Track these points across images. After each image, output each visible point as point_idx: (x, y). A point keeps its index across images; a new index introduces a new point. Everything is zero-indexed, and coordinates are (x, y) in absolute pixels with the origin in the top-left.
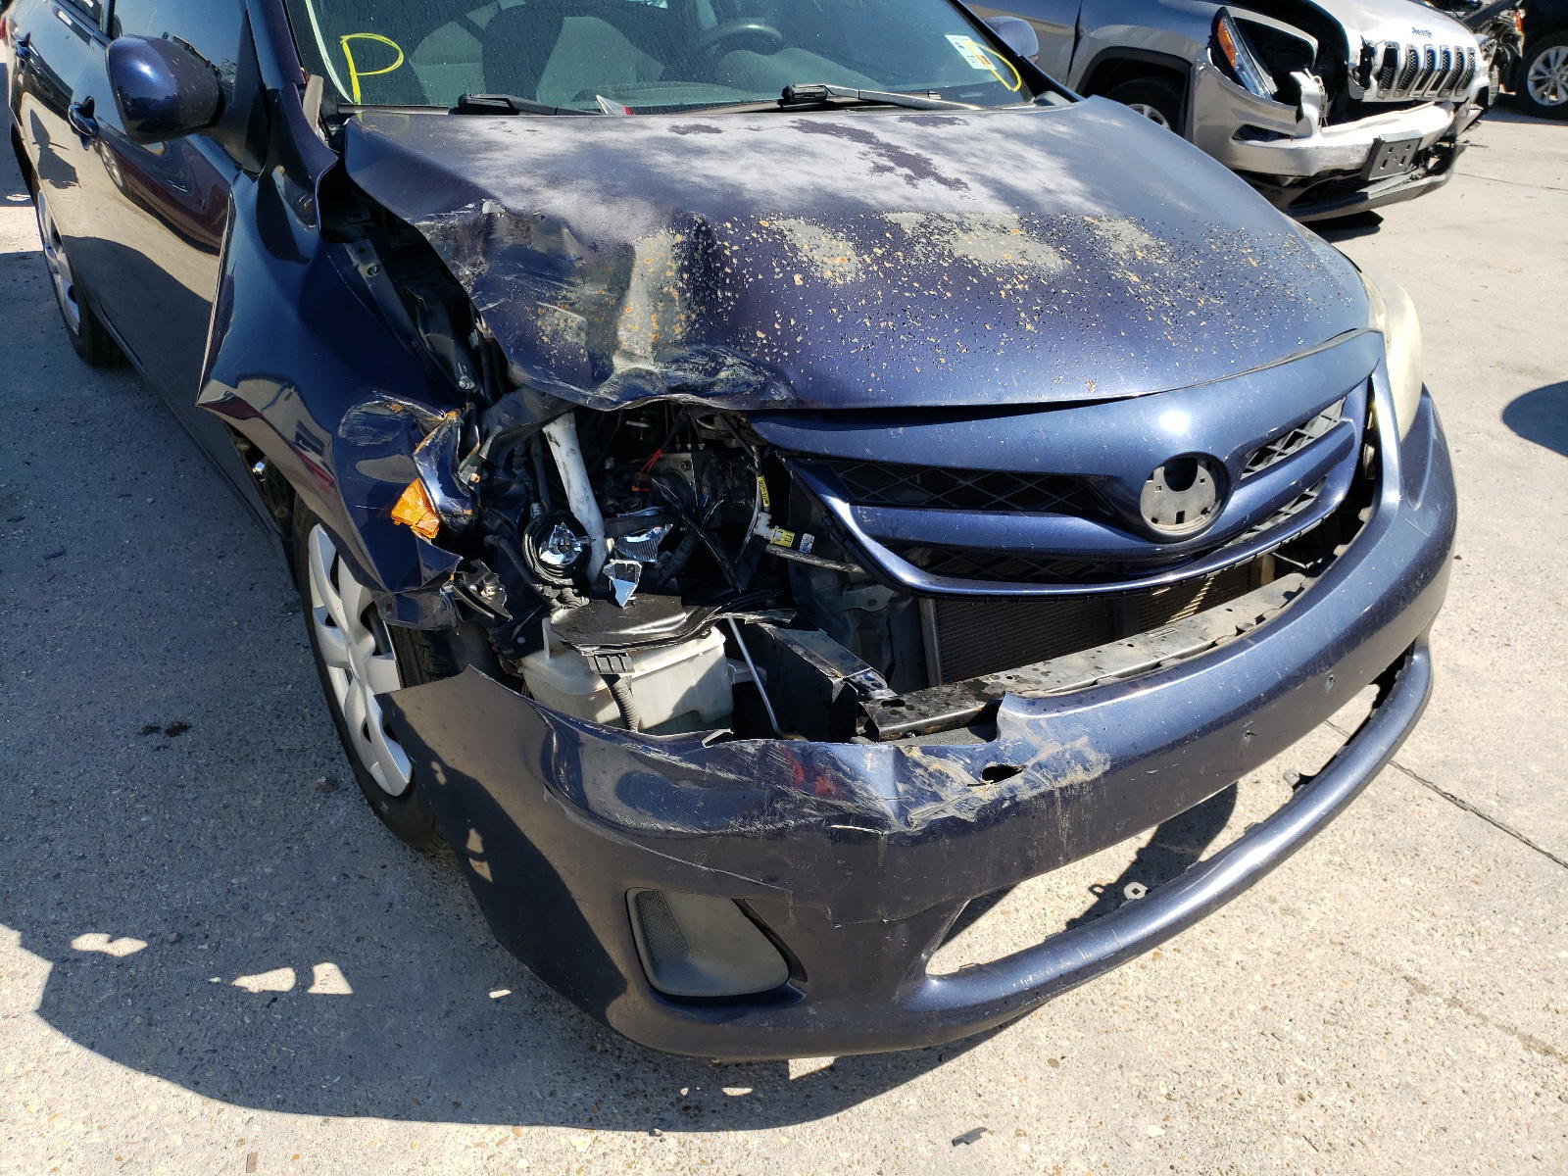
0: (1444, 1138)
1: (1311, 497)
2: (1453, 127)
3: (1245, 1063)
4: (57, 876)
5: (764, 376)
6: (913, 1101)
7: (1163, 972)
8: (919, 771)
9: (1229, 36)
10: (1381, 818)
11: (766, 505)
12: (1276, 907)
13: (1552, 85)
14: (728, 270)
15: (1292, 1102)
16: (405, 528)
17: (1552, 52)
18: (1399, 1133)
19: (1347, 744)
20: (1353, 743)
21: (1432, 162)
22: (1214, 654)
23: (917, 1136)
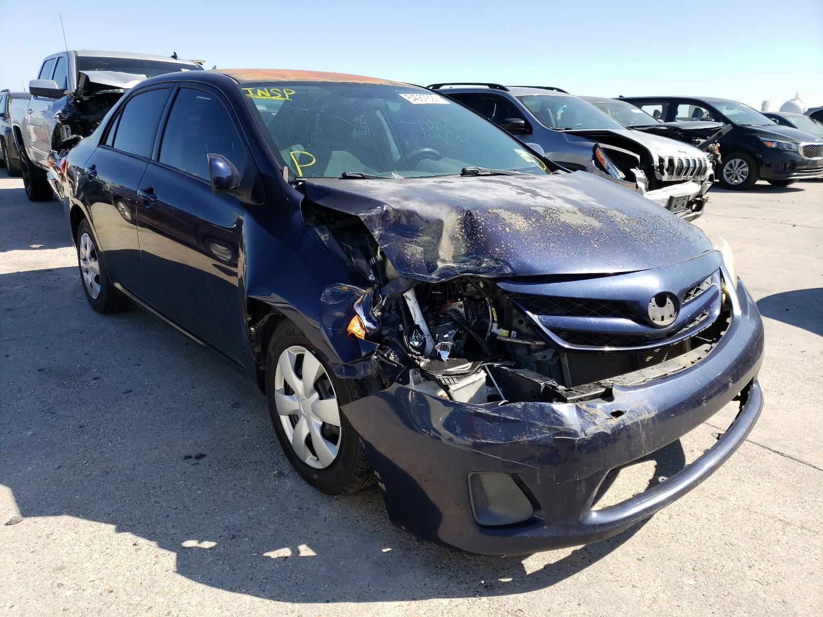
0: (813, 577)
1: (706, 314)
2: (701, 191)
3: (721, 555)
4: (168, 516)
5: (501, 264)
6: (584, 577)
7: (675, 523)
8: (586, 414)
9: (601, 155)
10: (750, 461)
11: (496, 320)
12: (715, 497)
13: (735, 175)
14: (480, 227)
15: (746, 568)
16: (353, 335)
17: (733, 161)
18: (795, 576)
19: (736, 418)
20: (738, 418)
21: (694, 206)
22: (685, 371)
23: (590, 590)
